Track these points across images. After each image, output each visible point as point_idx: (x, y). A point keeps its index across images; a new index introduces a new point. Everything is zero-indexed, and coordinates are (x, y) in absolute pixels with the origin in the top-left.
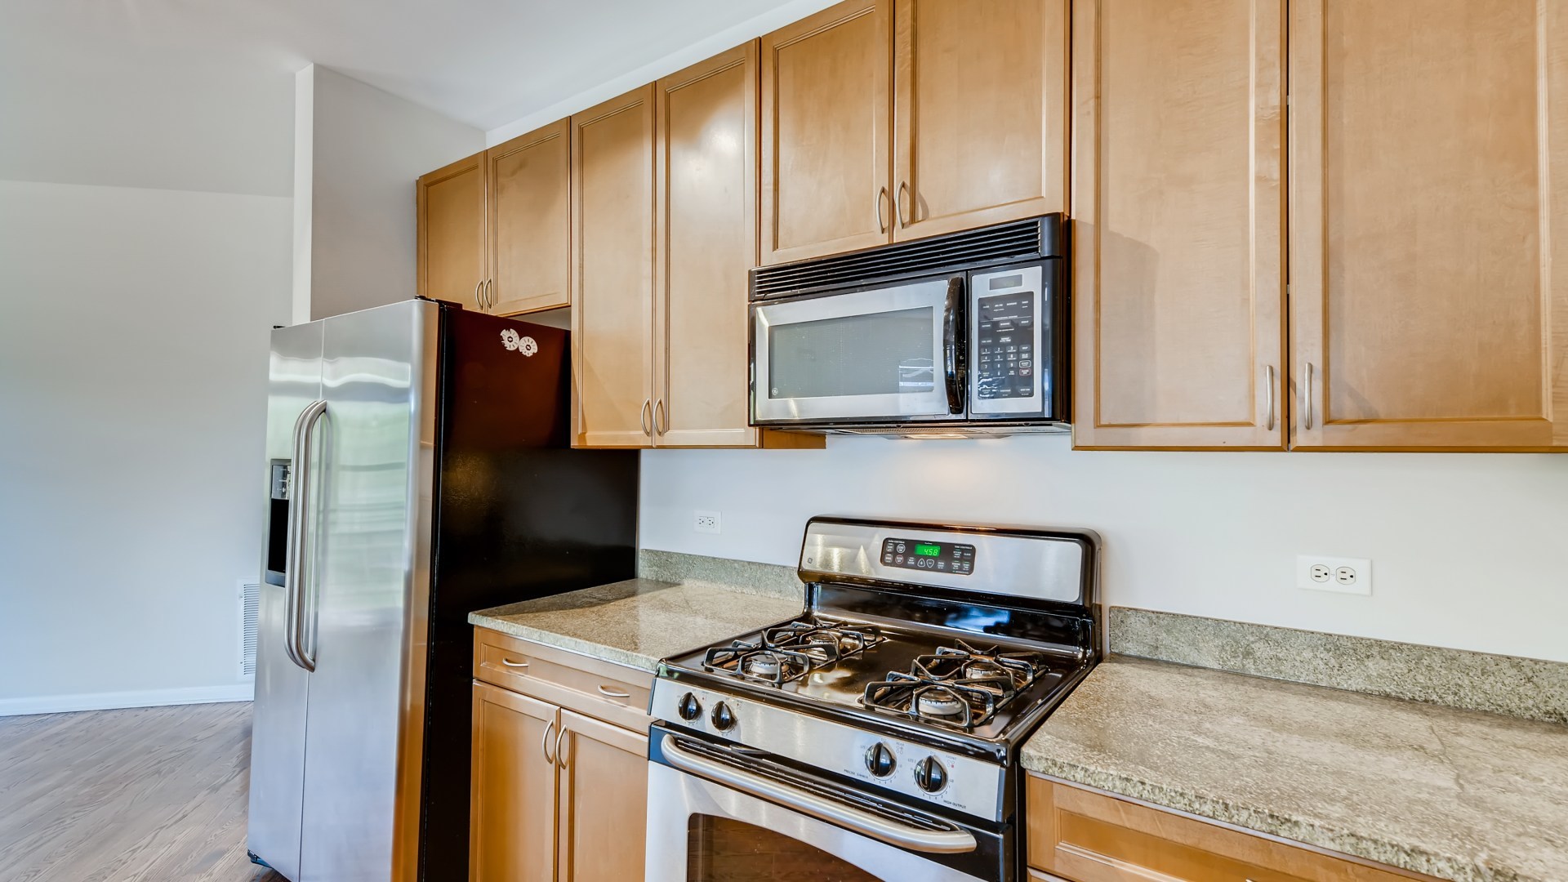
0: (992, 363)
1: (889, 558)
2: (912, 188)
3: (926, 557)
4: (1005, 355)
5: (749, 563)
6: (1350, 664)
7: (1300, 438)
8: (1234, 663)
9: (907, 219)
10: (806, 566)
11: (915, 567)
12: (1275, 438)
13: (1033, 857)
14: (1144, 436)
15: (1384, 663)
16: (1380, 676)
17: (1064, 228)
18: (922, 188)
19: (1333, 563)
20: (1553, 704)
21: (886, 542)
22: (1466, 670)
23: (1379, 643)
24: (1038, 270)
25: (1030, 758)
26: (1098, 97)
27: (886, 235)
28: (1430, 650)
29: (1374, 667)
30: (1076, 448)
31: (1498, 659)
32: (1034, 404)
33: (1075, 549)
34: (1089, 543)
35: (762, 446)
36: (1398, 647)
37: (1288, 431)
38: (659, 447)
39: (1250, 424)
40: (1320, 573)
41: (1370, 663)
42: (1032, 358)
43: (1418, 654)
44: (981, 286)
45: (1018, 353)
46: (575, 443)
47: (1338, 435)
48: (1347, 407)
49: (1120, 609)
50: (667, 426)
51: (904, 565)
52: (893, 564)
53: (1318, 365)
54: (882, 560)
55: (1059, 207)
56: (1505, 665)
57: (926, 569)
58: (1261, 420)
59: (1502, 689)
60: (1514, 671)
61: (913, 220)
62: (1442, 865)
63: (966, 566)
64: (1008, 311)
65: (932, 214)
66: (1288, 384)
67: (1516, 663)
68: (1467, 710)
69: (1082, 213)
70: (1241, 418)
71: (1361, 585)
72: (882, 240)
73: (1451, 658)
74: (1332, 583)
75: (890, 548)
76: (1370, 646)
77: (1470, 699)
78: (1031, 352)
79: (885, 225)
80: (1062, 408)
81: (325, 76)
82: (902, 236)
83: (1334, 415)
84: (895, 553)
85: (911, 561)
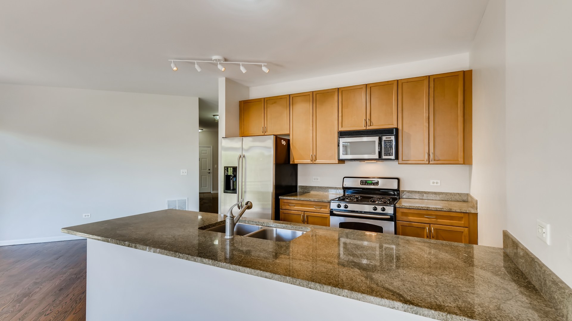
0: (386, 150)
1: (362, 184)
2: (370, 120)
3: (369, 183)
4: (388, 149)
5: (327, 187)
6: (438, 196)
7: (431, 163)
8: (421, 198)
9: (369, 125)
10: (344, 186)
11: (367, 185)
12: (427, 163)
13: (397, 219)
14: (409, 162)
15: (442, 195)
16: (442, 197)
17: (397, 129)
18: (372, 120)
19: (435, 181)
20: (463, 199)
21: (361, 181)
22: (452, 195)
23: (441, 193)
24: (393, 137)
25: (397, 206)
26: (402, 110)
27: (365, 127)
28: (448, 193)
29: (441, 196)
30: (399, 164)
31: (456, 193)
32: (393, 157)
33: (397, 180)
34: (398, 179)
35: (339, 164)
36: (444, 193)
37: (429, 162)
38: (314, 164)
39: (424, 160)
40: (433, 183)
41: (440, 196)
42: (392, 150)
43: (446, 194)
44: (384, 138)
45: (390, 149)
46: (291, 163)
47: (435, 162)
48: (437, 159)
49: (403, 191)
50: (316, 160)
51: (365, 185)
52: (363, 185)
53: (433, 153)
54: (361, 184)
55: (396, 126)
56: (457, 194)
57: (369, 185)
58: (426, 160)
59: (457, 198)
60: (458, 195)
61: (370, 125)
62: (445, 209)
63: (377, 184)
64: (389, 142)
65: (374, 124)
66: (429, 155)
67: (459, 194)
68: (453, 201)
69: (400, 127)
70: (423, 159)
71: (439, 184)
72: (365, 128)
73: (451, 194)
74: (435, 184)
75: (362, 182)
76: (440, 193)
77: (453, 199)
78: (392, 149)
79: (365, 126)
80: (397, 158)
81: (228, 81)
82: (368, 128)
83: (435, 159)
84: (363, 183)
85: (366, 184)
